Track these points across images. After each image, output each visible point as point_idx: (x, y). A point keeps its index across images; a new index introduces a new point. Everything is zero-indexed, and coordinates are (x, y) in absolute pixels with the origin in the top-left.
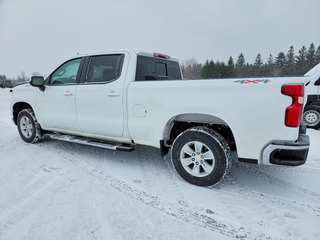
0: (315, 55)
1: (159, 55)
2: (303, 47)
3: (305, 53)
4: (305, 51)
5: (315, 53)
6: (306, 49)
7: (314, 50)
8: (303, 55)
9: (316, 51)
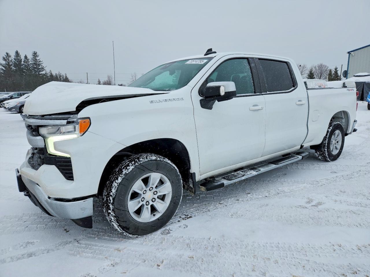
0: (23, 65)
2: (7, 54)
3: (11, 61)
4: (10, 59)
5: (23, 63)
6: (12, 57)
7: (21, 60)
8: (9, 63)
9: (23, 60)
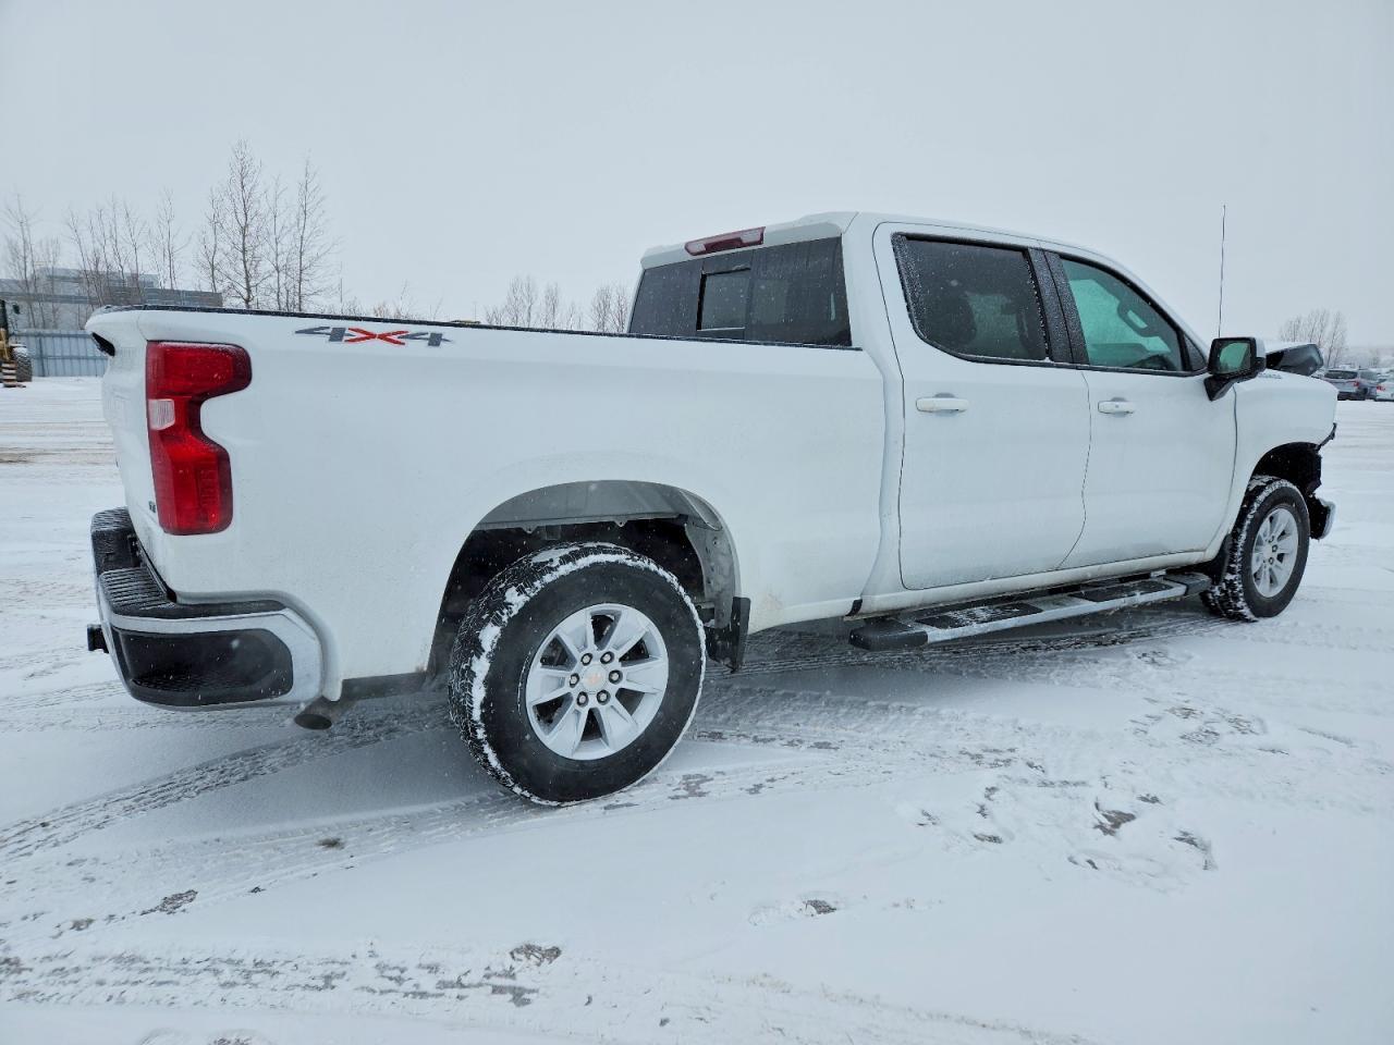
1: (706, 246)
